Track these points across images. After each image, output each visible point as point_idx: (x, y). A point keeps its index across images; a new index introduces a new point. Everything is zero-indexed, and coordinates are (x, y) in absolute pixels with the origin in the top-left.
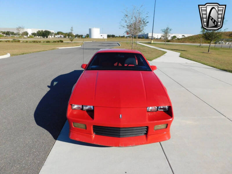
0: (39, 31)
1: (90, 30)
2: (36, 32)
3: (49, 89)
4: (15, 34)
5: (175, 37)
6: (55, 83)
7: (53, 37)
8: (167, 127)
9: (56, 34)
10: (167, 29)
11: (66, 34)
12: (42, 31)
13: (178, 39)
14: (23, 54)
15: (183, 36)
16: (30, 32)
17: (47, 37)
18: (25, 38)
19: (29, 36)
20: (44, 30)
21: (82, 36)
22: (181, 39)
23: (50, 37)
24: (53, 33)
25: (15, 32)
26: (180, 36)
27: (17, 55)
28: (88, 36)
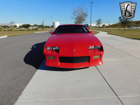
0: (23, 25)
1: (54, 23)
2: (21, 25)
3: (31, 49)
4: (9, 27)
5: (104, 25)
6: (35, 47)
7: (32, 28)
8: (100, 57)
9: (33, 26)
10: (99, 20)
11: (39, 26)
12: (25, 25)
13: (106, 26)
14: (15, 36)
15: (109, 24)
16: (18, 25)
17: (28, 28)
18: (15, 29)
19: (17, 28)
20: (26, 24)
21: (49, 27)
22: (108, 26)
23: (30, 28)
24: (31, 26)
25: (9, 26)
26: (107, 25)
27: (11, 36)
28: (52, 27)
